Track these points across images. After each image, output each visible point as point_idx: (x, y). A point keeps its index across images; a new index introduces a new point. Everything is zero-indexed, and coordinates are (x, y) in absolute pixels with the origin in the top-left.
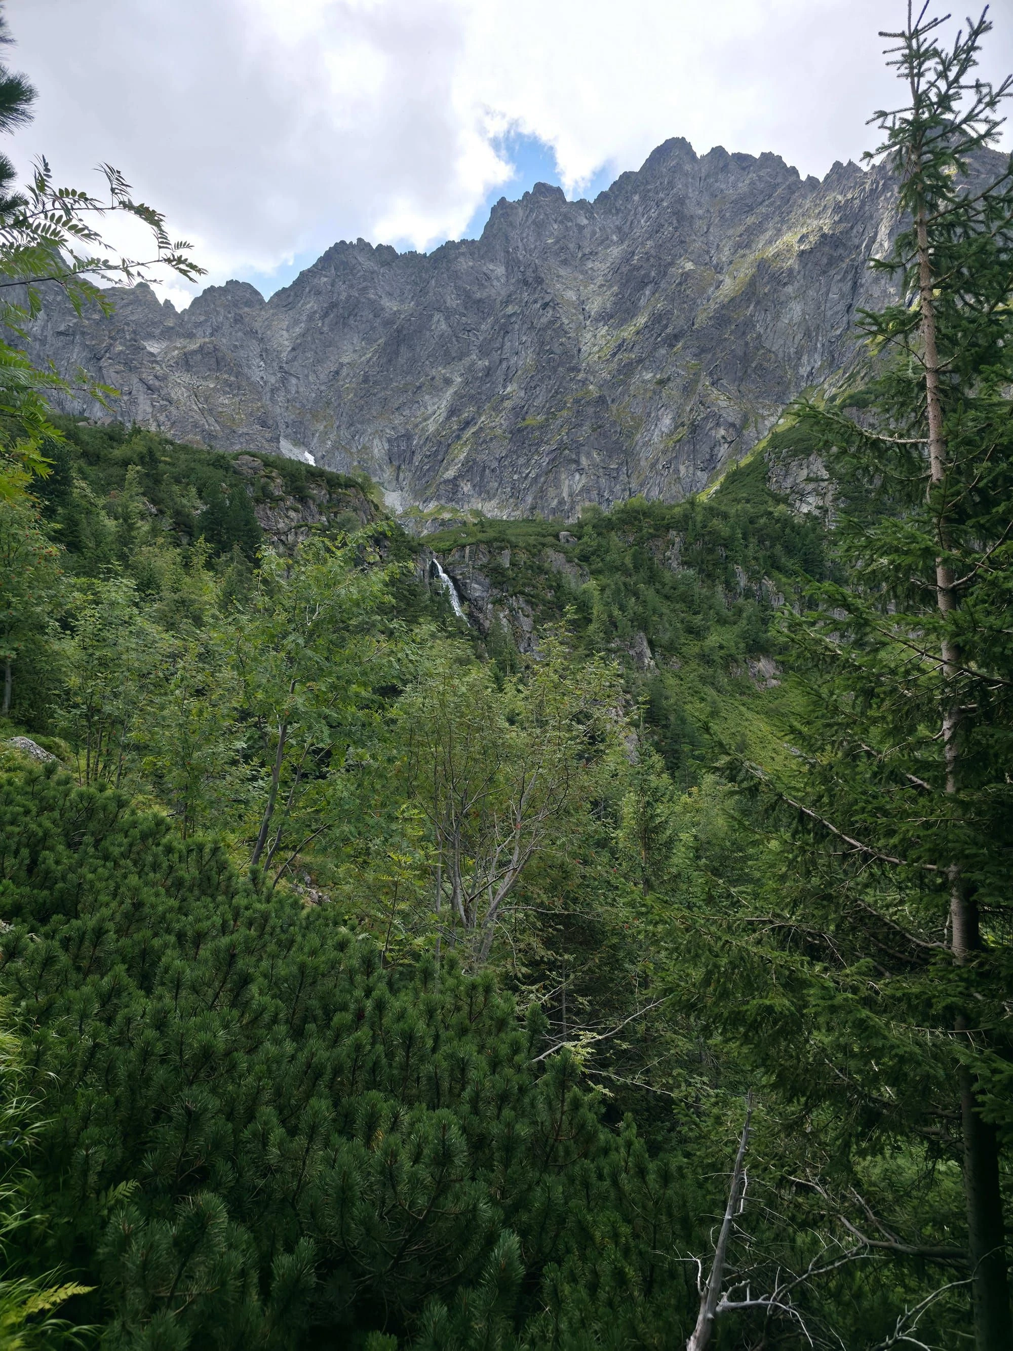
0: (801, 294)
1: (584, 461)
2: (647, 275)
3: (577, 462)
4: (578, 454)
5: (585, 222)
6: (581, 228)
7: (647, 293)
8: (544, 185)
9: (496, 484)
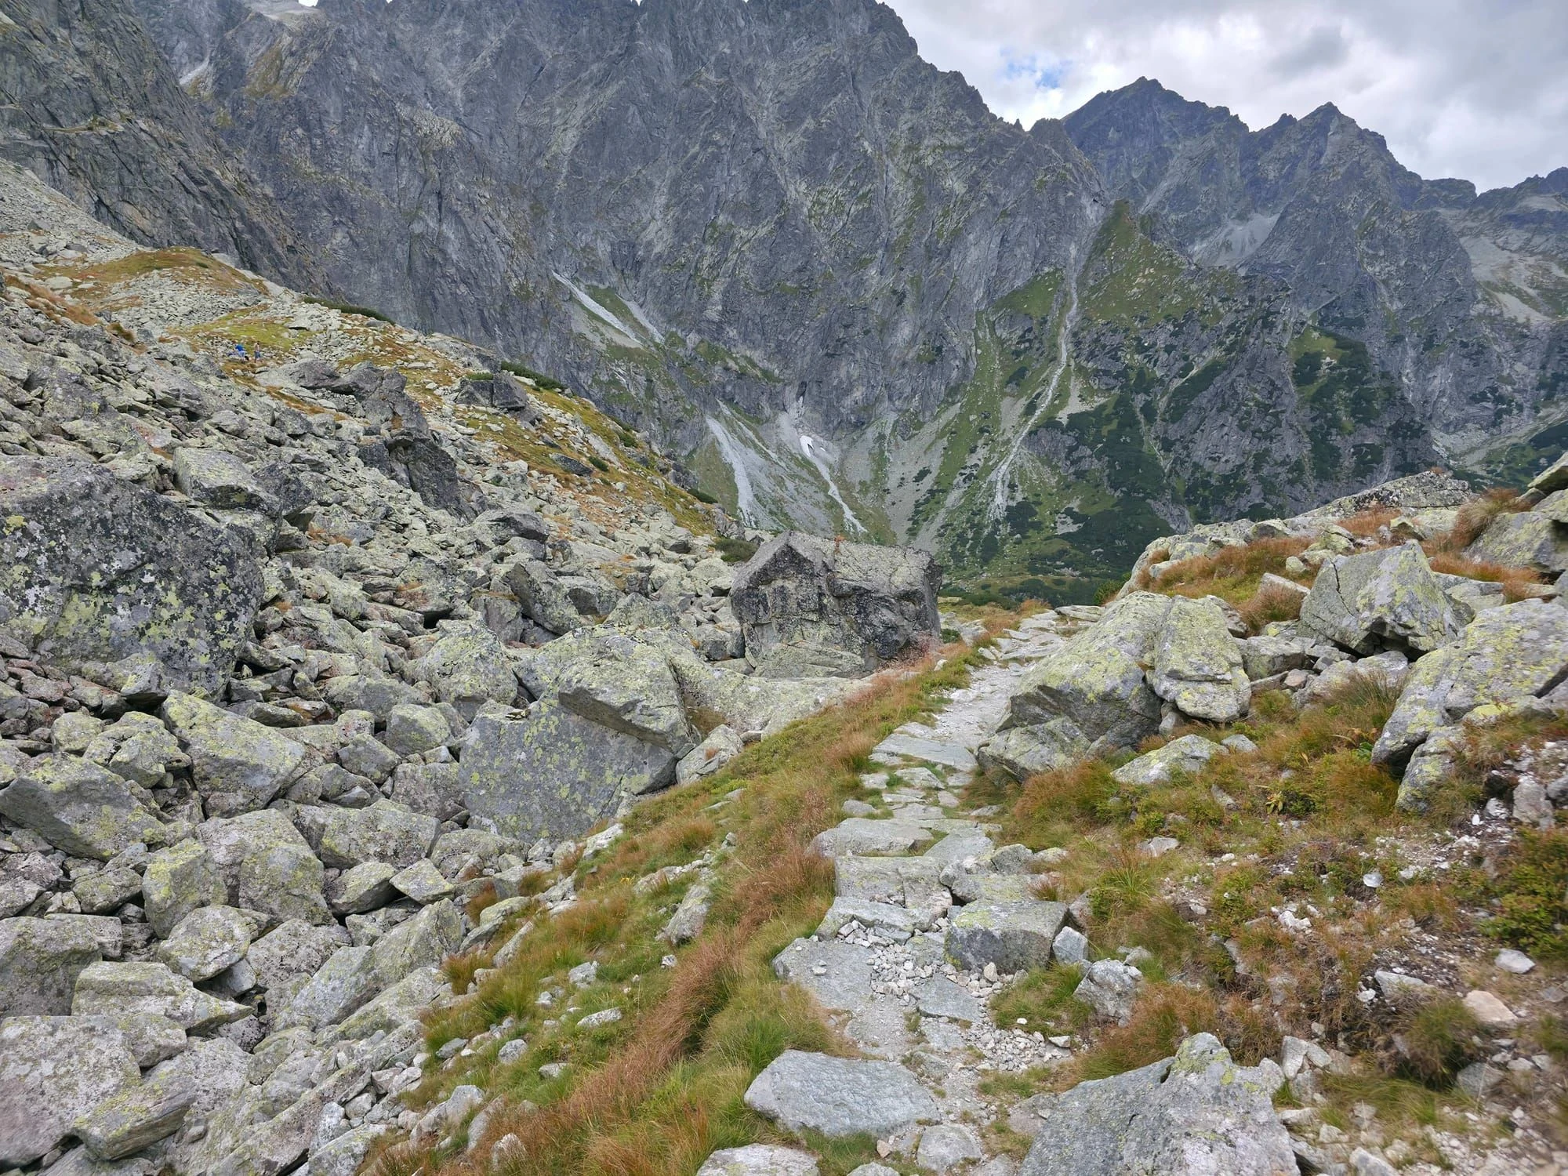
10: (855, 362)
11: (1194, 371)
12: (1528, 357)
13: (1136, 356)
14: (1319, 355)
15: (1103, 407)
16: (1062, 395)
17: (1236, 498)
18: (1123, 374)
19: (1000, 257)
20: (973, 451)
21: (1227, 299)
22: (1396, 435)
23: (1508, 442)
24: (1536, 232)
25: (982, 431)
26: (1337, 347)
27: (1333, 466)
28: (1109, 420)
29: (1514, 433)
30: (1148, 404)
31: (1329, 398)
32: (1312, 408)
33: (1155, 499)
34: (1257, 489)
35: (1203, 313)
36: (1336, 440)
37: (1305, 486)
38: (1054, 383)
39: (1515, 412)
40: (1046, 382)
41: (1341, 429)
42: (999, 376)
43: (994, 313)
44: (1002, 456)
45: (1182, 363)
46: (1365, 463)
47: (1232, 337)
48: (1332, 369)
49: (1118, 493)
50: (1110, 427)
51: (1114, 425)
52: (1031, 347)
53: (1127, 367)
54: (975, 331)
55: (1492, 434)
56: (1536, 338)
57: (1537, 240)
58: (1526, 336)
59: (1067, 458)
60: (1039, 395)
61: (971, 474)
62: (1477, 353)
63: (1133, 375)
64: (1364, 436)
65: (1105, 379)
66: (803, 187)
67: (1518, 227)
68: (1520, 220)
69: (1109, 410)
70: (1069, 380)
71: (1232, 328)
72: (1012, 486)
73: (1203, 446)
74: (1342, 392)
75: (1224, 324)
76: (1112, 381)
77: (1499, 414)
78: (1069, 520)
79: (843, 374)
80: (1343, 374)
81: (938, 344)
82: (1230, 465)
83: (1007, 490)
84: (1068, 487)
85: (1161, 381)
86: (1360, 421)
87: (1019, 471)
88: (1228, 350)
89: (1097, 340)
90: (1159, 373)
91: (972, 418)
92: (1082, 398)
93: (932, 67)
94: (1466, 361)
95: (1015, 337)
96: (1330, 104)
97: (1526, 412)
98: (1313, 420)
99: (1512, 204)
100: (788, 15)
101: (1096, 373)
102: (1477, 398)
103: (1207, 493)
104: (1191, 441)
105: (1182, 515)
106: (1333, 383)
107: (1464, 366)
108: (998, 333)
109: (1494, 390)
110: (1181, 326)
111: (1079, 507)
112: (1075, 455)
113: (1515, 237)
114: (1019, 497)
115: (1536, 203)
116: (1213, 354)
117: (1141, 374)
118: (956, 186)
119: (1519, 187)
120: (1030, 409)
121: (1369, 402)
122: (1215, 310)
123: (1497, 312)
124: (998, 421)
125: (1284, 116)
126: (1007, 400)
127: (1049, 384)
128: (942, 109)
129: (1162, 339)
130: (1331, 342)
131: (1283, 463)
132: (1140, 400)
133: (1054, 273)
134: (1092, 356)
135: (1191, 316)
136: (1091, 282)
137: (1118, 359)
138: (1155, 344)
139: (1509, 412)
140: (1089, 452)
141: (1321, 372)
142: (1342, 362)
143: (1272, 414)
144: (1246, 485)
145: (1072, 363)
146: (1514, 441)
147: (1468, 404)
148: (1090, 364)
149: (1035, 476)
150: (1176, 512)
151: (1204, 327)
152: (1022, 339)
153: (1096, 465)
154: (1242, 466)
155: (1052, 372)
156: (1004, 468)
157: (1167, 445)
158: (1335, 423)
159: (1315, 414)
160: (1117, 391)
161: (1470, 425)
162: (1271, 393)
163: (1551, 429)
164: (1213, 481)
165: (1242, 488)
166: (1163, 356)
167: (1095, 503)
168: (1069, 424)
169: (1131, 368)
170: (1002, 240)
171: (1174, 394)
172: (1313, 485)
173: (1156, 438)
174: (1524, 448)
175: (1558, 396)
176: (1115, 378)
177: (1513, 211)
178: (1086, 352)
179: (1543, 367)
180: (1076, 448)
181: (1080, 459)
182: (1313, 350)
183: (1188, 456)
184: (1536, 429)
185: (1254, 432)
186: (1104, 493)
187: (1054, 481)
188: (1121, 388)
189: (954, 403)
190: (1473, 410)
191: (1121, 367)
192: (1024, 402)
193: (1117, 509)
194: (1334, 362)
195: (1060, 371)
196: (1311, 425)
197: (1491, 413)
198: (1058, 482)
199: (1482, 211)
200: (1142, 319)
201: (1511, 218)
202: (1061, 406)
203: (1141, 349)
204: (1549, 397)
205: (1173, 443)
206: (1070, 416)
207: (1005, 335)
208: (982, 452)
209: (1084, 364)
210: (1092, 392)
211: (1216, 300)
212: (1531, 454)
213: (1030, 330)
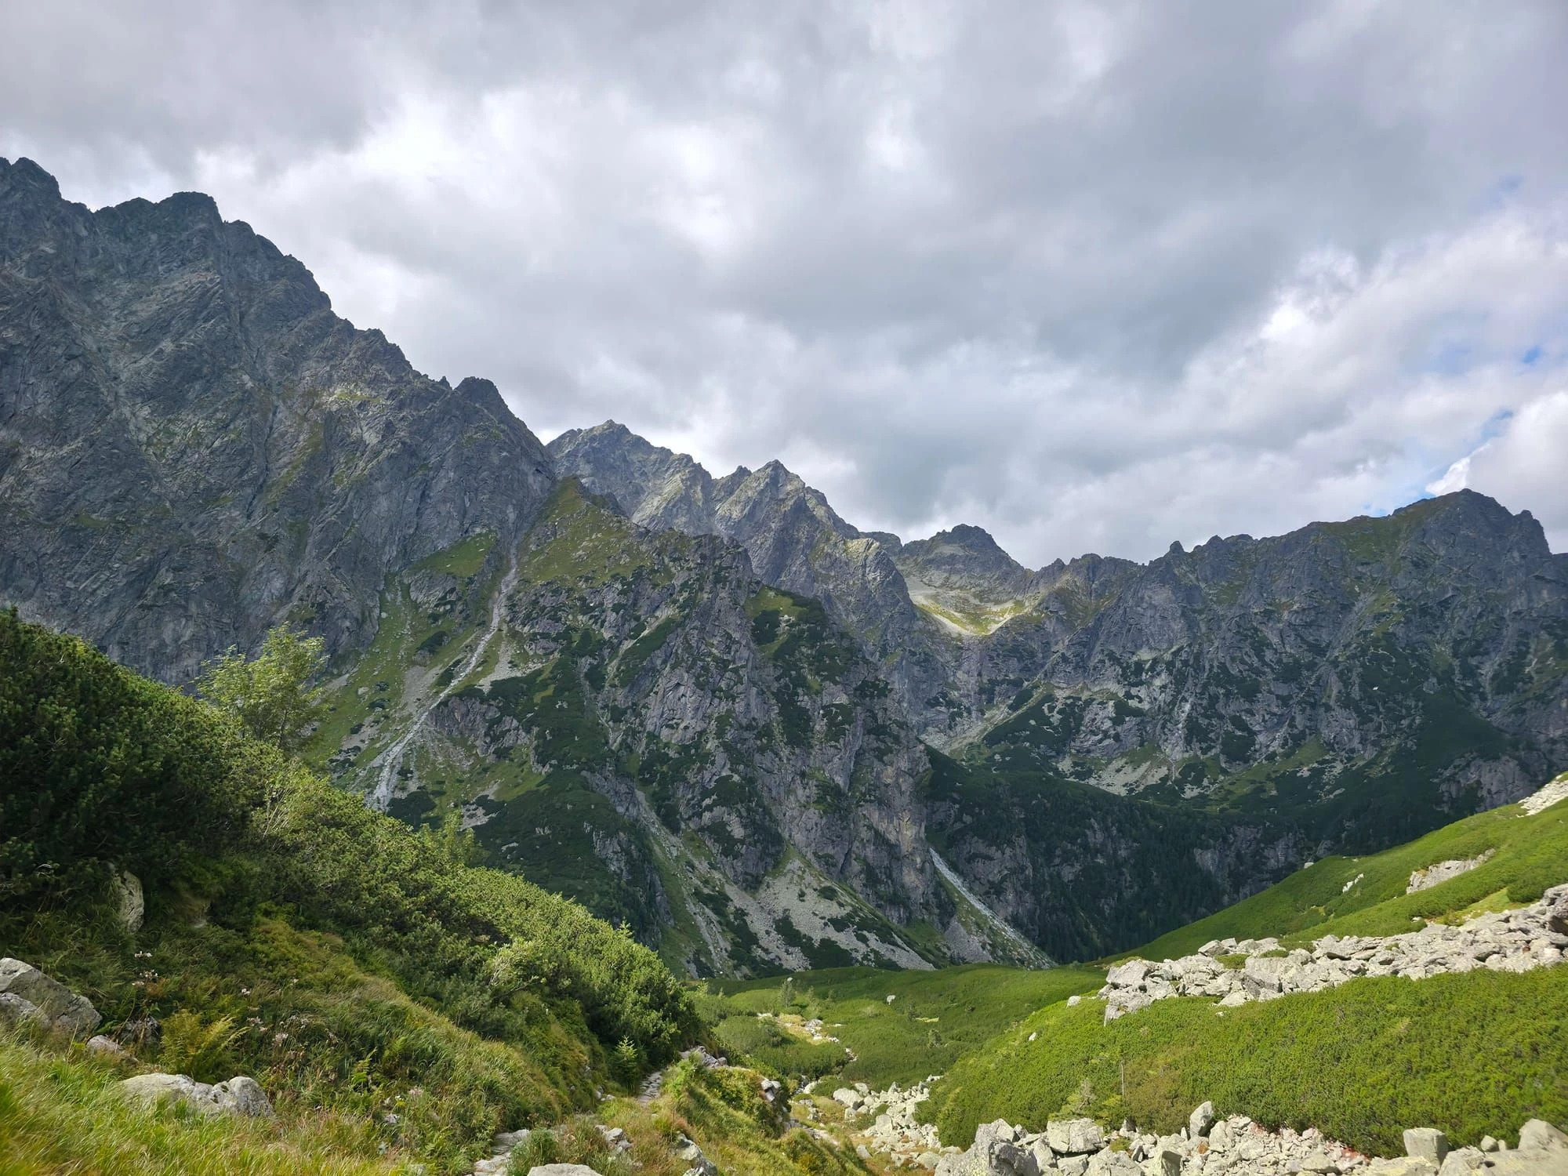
0: (387, 492)
1: (193, 608)
2: (199, 370)
3: (186, 608)
4: (187, 601)
5: (84, 233)
6: (79, 239)
7: (197, 387)
8: (32, 164)
9: (33, 583)
10: (188, 618)
11: (646, 632)
12: (966, 666)
13: (580, 617)
14: (777, 613)
15: (539, 672)
16: (487, 662)
17: (700, 770)
18: (566, 635)
19: (419, 513)
20: (355, 731)
21: (679, 559)
22: (863, 696)
23: (965, 742)
24: (952, 572)
25: (373, 706)
26: (794, 605)
27: (805, 731)
28: (545, 685)
29: (968, 734)
30: (593, 669)
31: (792, 654)
32: (775, 666)
33: (592, 770)
34: (720, 757)
35: (653, 571)
36: (804, 701)
37: (777, 754)
38: (480, 649)
39: (965, 714)
40: (471, 648)
41: (808, 688)
42: (409, 642)
43: (410, 575)
44: (397, 736)
45: (633, 624)
46: (836, 725)
47: (685, 595)
48: (792, 626)
49: (547, 768)
50: (544, 694)
51: (550, 691)
52: (452, 610)
53: (570, 628)
54: (382, 593)
55: (950, 737)
56: (969, 649)
57: (954, 578)
58: (961, 648)
59: (486, 734)
60: (459, 662)
61: (347, 761)
62: (924, 661)
63: (576, 638)
64: (832, 695)
65: (543, 642)
66: (145, 412)
67: (938, 568)
68: (938, 563)
69: (546, 675)
70: (499, 645)
71: (684, 585)
72: (404, 773)
73: (657, 712)
74: (804, 650)
75: (677, 582)
76: (552, 645)
77: (952, 717)
78: (480, 811)
79: (167, 635)
80: (803, 631)
81: (319, 599)
82: (690, 733)
83: (395, 778)
84: (485, 770)
85: (609, 643)
86: (825, 678)
87: (418, 752)
88: (682, 608)
89: (536, 602)
90: (607, 635)
91: (361, 691)
92: (513, 665)
93: (347, 323)
94: (917, 668)
95: (433, 600)
96: (777, 462)
97: (974, 714)
98: (778, 679)
99: (929, 551)
100: (154, 237)
101: (533, 638)
102: (933, 703)
103: (665, 769)
104: (644, 707)
105: (631, 793)
106: (795, 640)
107: (916, 673)
108: (413, 596)
109: (944, 695)
110: (629, 584)
111: (497, 793)
112: (498, 730)
113: (937, 576)
114: (413, 786)
115: (948, 550)
116: (665, 613)
117: (587, 635)
118: (366, 436)
119: (932, 539)
120: (446, 678)
121: (832, 658)
122: (667, 570)
123: (934, 628)
124: (397, 694)
125: (740, 468)
126: (415, 670)
127: (472, 651)
128: (355, 362)
129: (610, 598)
130: (789, 601)
131: (749, 728)
132: (585, 663)
133: (486, 535)
134: (528, 619)
135: (640, 574)
136: (533, 547)
137: (558, 620)
138: (602, 604)
139: (960, 715)
140: (515, 723)
141: (780, 631)
142: (802, 619)
143: (732, 670)
144: (709, 754)
145: (505, 628)
146: (971, 740)
147: (925, 708)
148: (526, 629)
149: (440, 759)
150: (623, 788)
151: (655, 586)
152: (442, 601)
153: (524, 738)
154: (701, 733)
155: (478, 638)
156: (397, 750)
157: (617, 715)
158: (800, 682)
159: (779, 672)
160: (557, 655)
161: (930, 729)
162: (729, 648)
163: (997, 728)
164: (672, 754)
165: (706, 758)
166: (612, 617)
167: (517, 785)
168: (491, 692)
169: (575, 629)
170: (423, 495)
171: (624, 658)
172: (785, 752)
173: (605, 707)
174: (979, 746)
175: (997, 699)
176: (555, 640)
177: (931, 556)
178: (521, 615)
179: (980, 675)
180: (499, 721)
181: (504, 734)
182: (770, 608)
183: (641, 724)
184: (985, 730)
185: (713, 692)
186: (530, 772)
187: (467, 765)
188: (562, 652)
189: (340, 675)
190: (930, 714)
191: (562, 629)
192: (438, 670)
193: (542, 788)
194: (793, 619)
195: (488, 637)
196: (776, 685)
197: (946, 716)
198: (472, 767)
199: (908, 558)
200: (587, 580)
201: (930, 561)
202: (483, 674)
203: (586, 609)
204: (990, 701)
205: (624, 712)
206: (494, 684)
207: (421, 598)
208: (368, 732)
209: (518, 628)
210: (525, 658)
211: (666, 560)
212: (987, 752)
213: (452, 591)
